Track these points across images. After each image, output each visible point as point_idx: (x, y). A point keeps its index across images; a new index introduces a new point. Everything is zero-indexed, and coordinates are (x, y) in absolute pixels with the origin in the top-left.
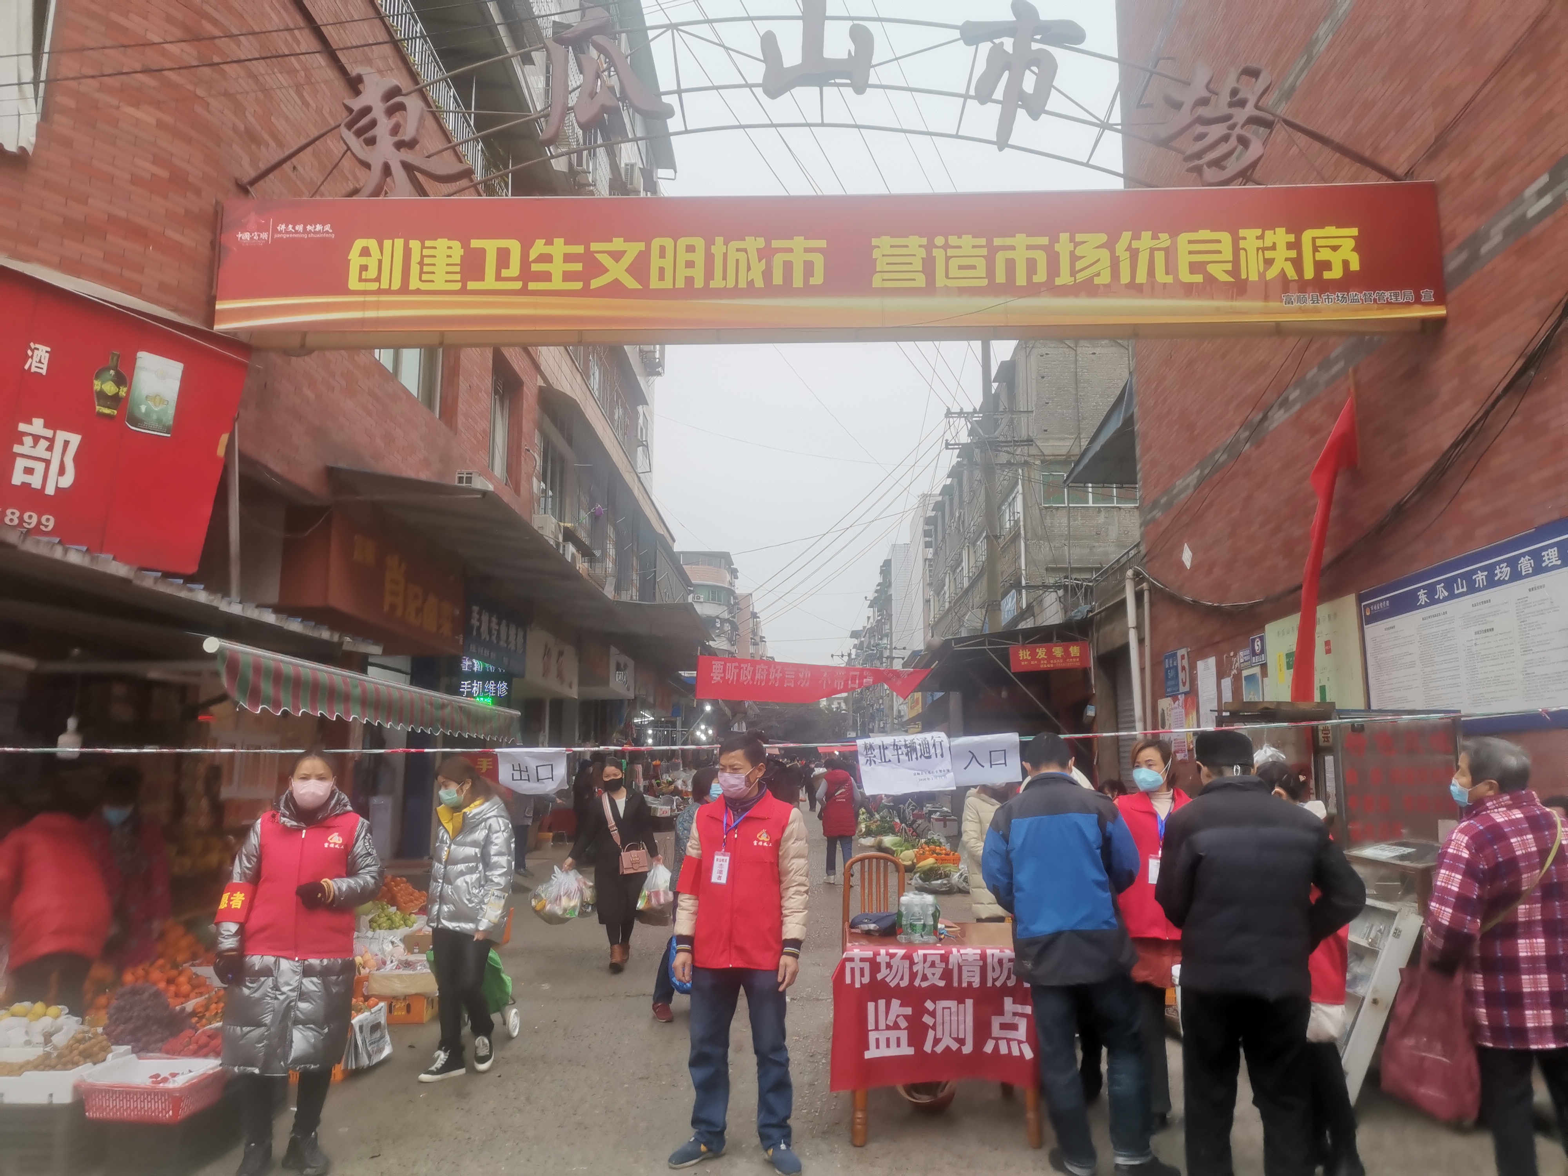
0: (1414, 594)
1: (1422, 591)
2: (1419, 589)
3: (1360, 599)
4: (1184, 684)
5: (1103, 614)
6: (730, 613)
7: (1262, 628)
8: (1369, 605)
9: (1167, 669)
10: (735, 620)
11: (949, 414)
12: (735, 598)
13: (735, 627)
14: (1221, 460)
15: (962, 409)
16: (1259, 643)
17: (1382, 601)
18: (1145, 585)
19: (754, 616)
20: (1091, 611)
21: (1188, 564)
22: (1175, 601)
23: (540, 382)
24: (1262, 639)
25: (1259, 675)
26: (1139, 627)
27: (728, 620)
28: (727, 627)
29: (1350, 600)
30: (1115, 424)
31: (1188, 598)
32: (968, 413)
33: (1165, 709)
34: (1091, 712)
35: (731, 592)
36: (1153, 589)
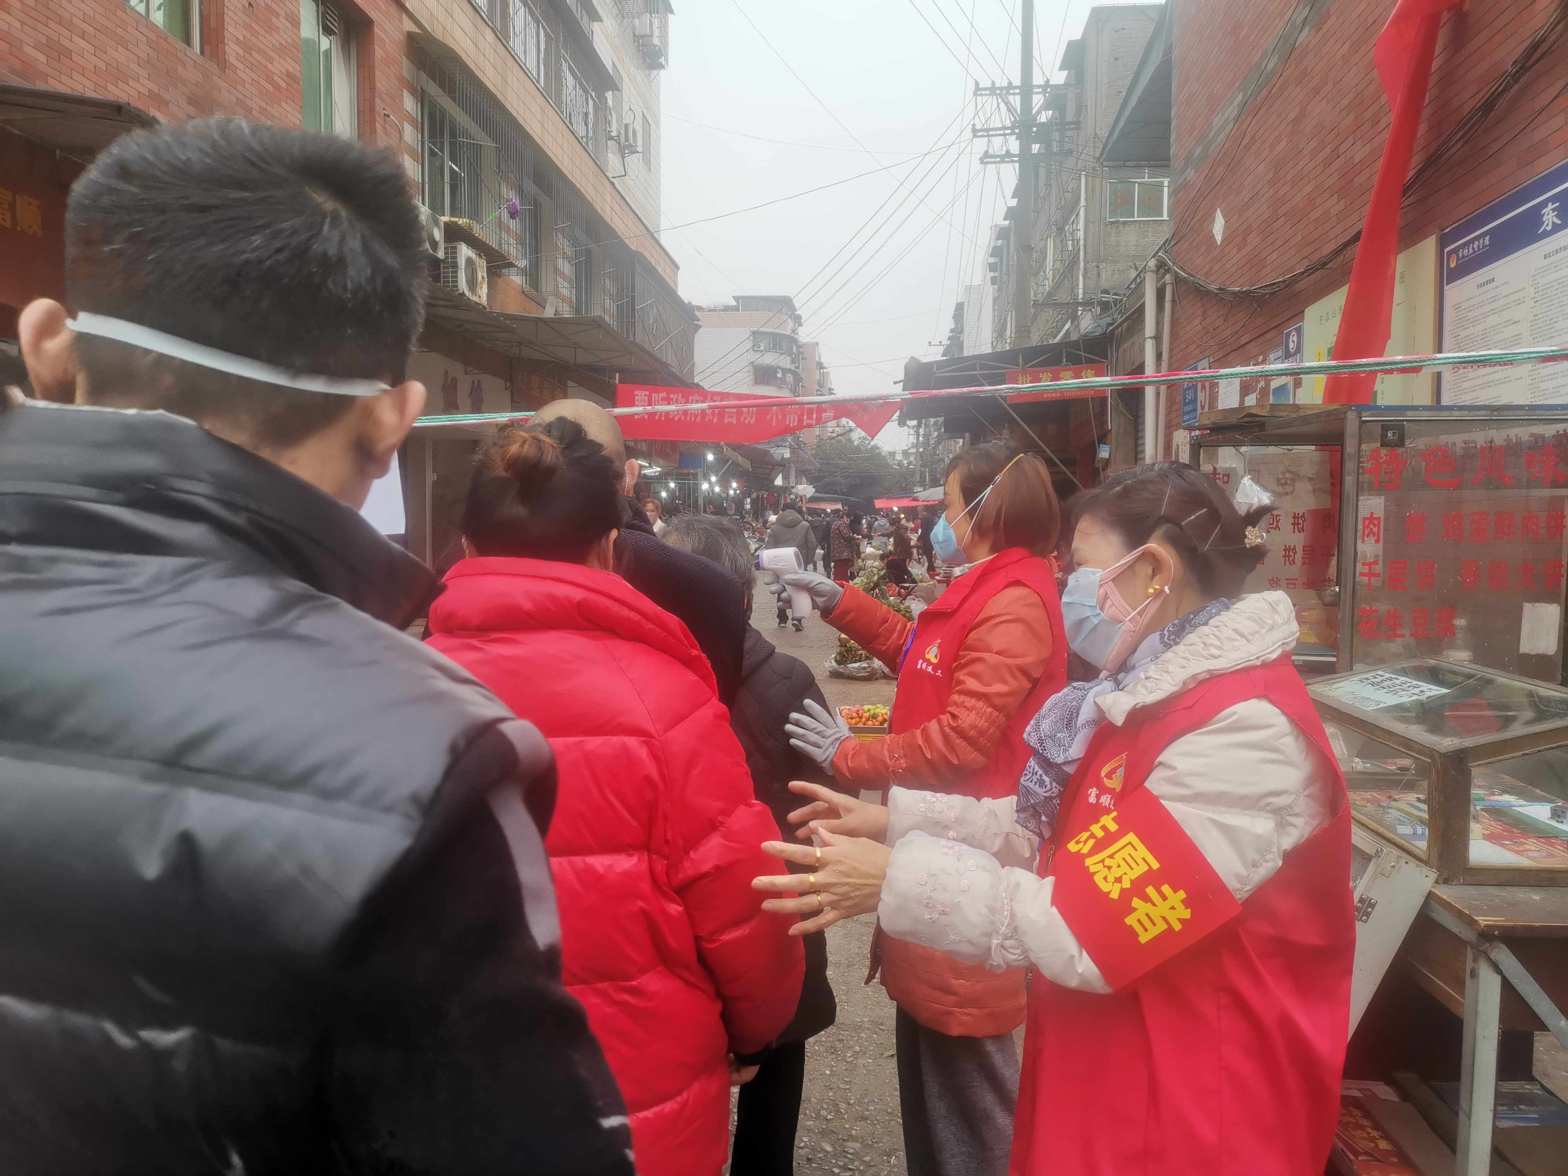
0: (1535, 215)
1: (1550, 206)
2: (1544, 204)
3: (1443, 243)
4: (1203, 407)
5: (1125, 326)
6: (793, 362)
7: (1299, 314)
8: (1455, 251)
9: (1185, 390)
10: (800, 371)
11: (978, 90)
12: (798, 347)
13: (798, 379)
14: (1270, 66)
15: (993, 83)
16: (1295, 338)
17: (1477, 238)
18: (1168, 278)
19: (821, 366)
20: (1111, 325)
21: (1219, 238)
22: (1201, 293)
23: (409, 26)
24: (1299, 331)
25: (1291, 386)
26: (1158, 338)
27: (790, 370)
28: (789, 378)
29: (1429, 245)
30: (1156, 59)
31: (1213, 287)
32: (1001, 89)
33: (1180, 443)
34: (1104, 452)
35: (792, 340)
36: (1178, 281)
